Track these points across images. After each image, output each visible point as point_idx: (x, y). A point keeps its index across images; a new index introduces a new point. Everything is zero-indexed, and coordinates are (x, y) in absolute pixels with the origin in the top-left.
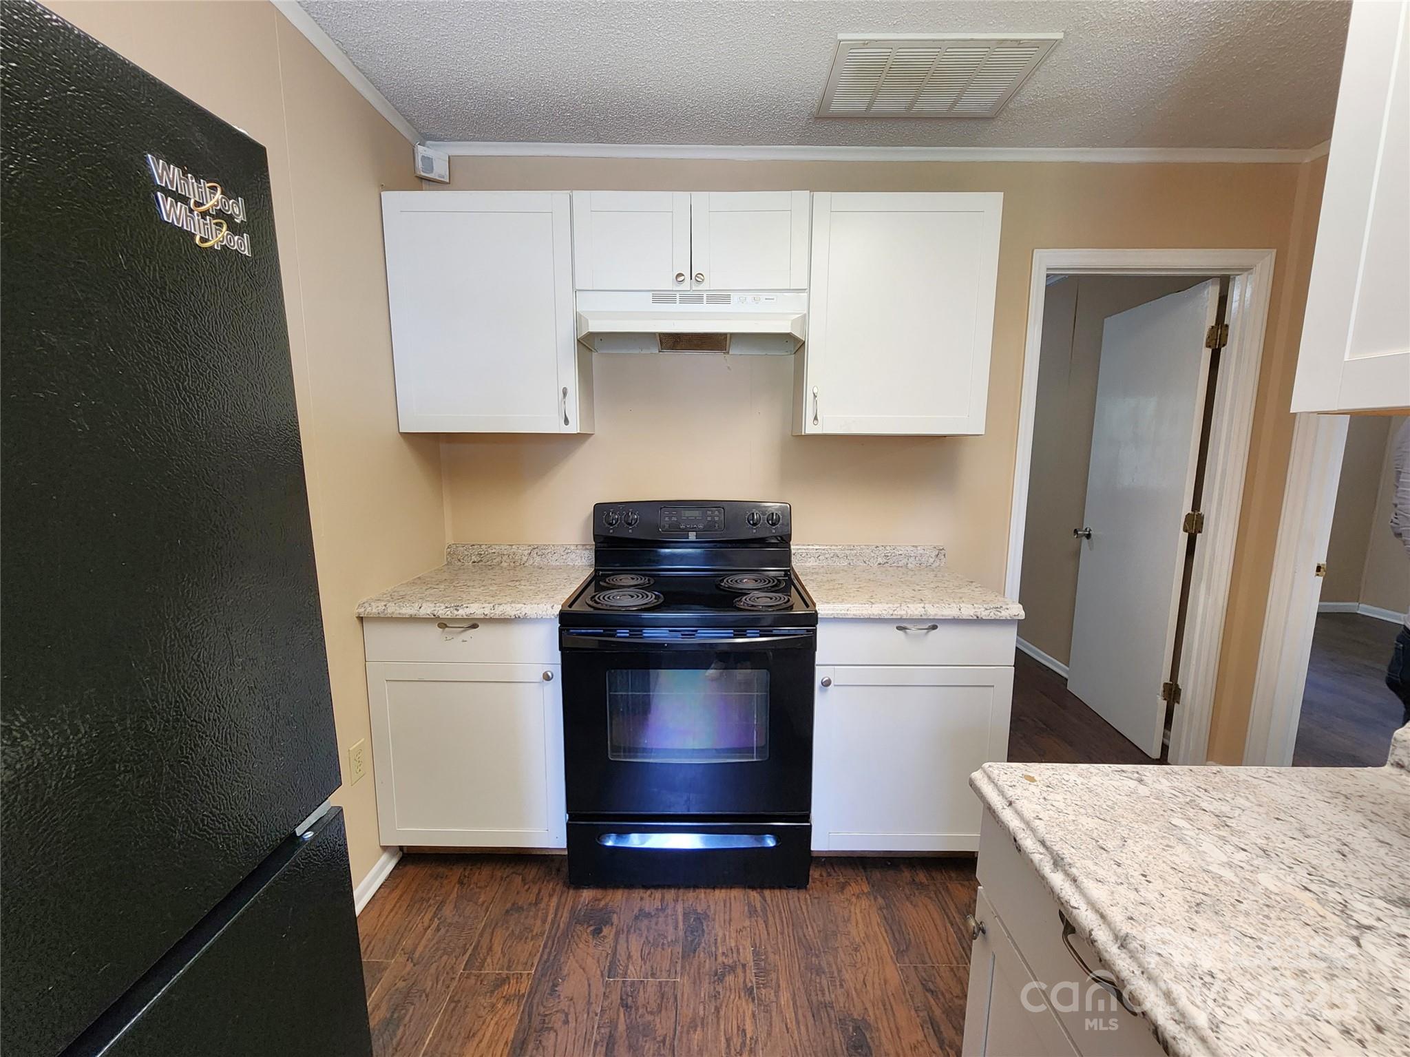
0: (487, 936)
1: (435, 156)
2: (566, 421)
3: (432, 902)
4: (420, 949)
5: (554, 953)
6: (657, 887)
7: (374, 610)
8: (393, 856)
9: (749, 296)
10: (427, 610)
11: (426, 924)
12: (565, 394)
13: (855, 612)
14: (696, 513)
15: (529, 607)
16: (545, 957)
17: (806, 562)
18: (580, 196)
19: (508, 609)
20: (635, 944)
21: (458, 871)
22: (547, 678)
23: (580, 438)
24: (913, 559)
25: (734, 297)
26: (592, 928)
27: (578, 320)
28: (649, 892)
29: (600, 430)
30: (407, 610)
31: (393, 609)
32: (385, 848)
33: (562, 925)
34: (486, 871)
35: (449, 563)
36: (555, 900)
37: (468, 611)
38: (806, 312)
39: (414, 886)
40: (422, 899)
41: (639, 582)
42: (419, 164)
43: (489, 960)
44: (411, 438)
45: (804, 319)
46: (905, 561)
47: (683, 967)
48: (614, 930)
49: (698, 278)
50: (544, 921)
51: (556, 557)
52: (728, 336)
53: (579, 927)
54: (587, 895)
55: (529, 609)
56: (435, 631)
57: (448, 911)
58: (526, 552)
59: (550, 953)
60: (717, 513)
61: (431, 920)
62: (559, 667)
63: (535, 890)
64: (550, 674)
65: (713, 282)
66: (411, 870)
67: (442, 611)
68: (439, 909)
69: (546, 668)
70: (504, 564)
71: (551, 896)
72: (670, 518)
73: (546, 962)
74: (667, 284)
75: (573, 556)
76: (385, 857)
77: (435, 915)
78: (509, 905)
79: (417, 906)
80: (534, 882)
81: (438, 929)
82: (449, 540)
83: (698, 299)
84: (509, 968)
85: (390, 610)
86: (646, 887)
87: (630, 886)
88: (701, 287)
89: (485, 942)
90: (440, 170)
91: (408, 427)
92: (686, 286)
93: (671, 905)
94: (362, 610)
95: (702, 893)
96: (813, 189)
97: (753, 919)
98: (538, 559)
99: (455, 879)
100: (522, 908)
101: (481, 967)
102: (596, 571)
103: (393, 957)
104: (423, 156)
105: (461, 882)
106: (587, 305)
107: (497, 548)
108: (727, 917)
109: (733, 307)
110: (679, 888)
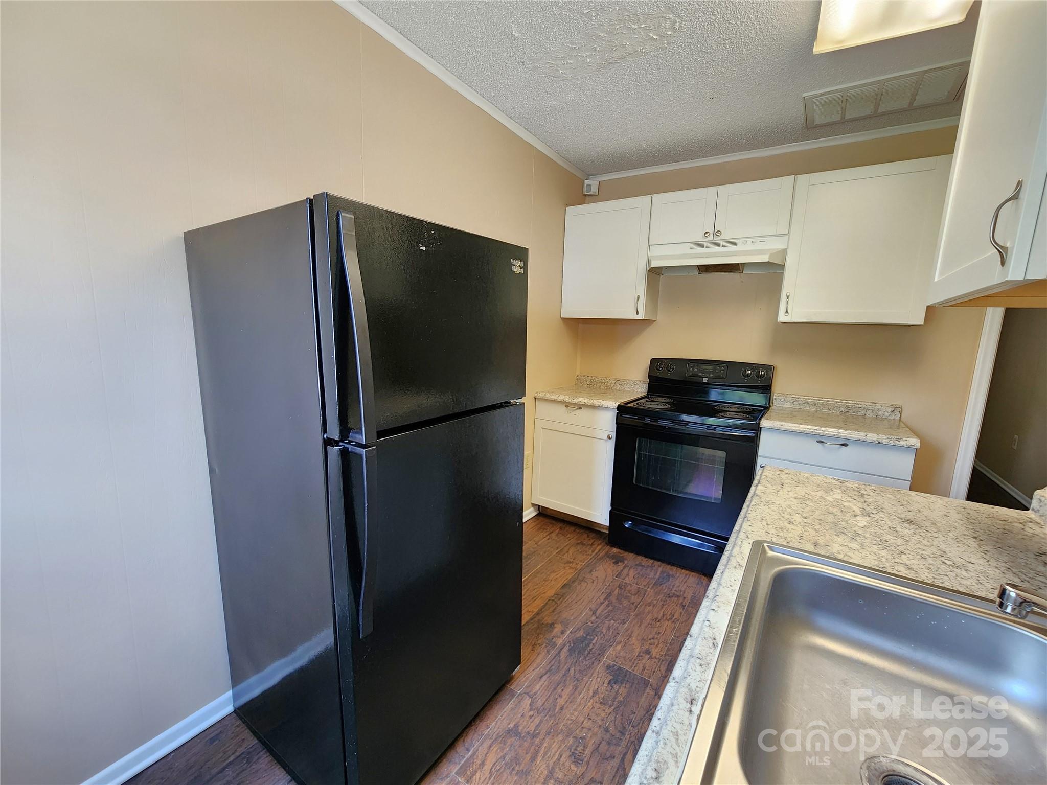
0: (568, 548)
1: (593, 184)
2: (637, 313)
3: (548, 530)
4: (541, 542)
5: (594, 562)
6: (652, 558)
7: (541, 395)
8: (535, 510)
9: (750, 241)
10: (561, 398)
11: (544, 536)
12: (638, 299)
13: (787, 427)
14: (709, 367)
15: (605, 402)
16: (590, 562)
17: (783, 405)
18: (657, 198)
19: (596, 402)
20: (632, 573)
21: (560, 525)
22: (609, 438)
23: (645, 323)
24: (870, 411)
25: (740, 242)
26: (614, 561)
27: (649, 262)
28: (647, 559)
29: (660, 317)
30: (554, 397)
31: (548, 396)
32: (533, 505)
33: (600, 555)
34: (572, 528)
35: (576, 384)
36: (600, 547)
37: (578, 400)
38: (786, 247)
39: (542, 523)
40: (544, 529)
41: (668, 401)
42: (585, 189)
43: (566, 555)
44: (566, 320)
45: (784, 252)
46: (863, 412)
47: (653, 587)
48: (623, 565)
49: (717, 233)
50: (593, 552)
51: (628, 386)
52: (740, 265)
53: (608, 559)
54: (615, 550)
55: (605, 403)
56: (563, 408)
57: (553, 535)
58: (613, 382)
59: (592, 562)
60: (723, 368)
61: (547, 536)
62: (615, 433)
63: (592, 541)
64: (611, 436)
65: (726, 235)
66: (541, 518)
67: (567, 399)
68: (550, 533)
69: (610, 433)
70: (602, 387)
71: (598, 545)
72: (693, 369)
73: (590, 563)
74: (699, 238)
75: (637, 386)
76: (532, 509)
77: (549, 534)
78: (579, 542)
79: (542, 530)
80: (593, 539)
81: (549, 539)
82: (578, 373)
83: (717, 245)
84: (574, 559)
85: (546, 396)
86: (646, 557)
87: (638, 553)
88: (719, 238)
89: (566, 549)
90: (594, 190)
91: (565, 315)
92: (710, 238)
93: (656, 567)
94: (536, 395)
95: (675, 568)
96: (796, 173)
97: (699, 586)
98: (619, 386)
99: (559, 527)
100: (585, 544)
101: (563, 555)
102: (647, 394)
103: (530, 541)
104: (587, 185)
105: (561, 528)
106: (656, 251)
107: (600, 378)
108: (684, 580)
109: (739, 247)
110: (663, 563)
